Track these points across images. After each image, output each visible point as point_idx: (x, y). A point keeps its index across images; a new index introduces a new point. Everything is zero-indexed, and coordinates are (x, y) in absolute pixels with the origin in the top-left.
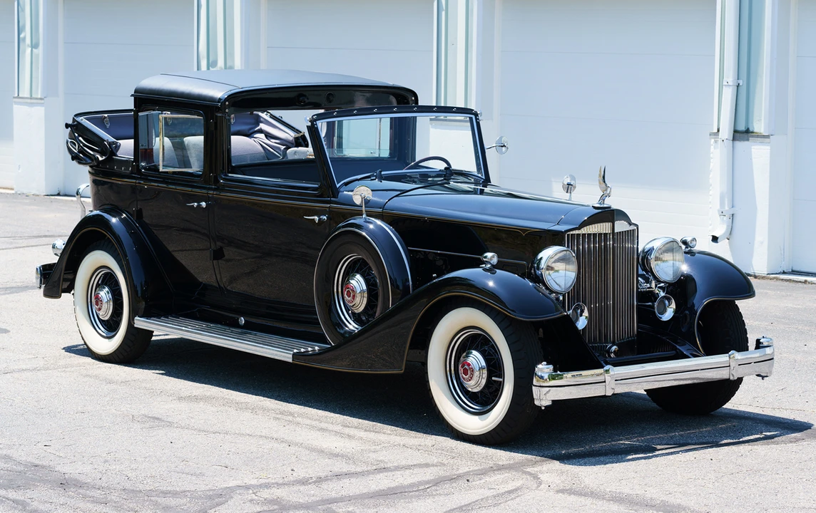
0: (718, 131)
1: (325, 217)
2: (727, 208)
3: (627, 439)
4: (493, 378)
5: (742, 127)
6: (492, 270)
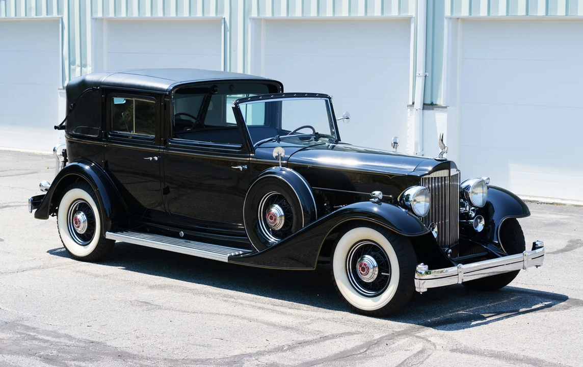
0: (413, 103)
2: (419, 151)
3: (462, 310)
4: (382, 273)
5: (428, 102)
6: (379, 202)
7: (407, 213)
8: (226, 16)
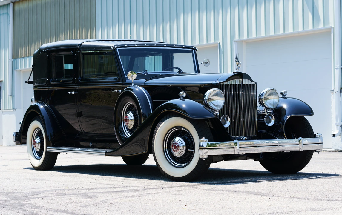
0: (334, 89)
1: (121, 91)
2: (339, 122)
6: (183, 99)
7: (204, 107)
8: (220, 41)
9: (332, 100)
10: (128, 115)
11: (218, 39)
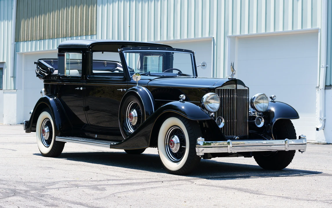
0: (319, 86)
1: (125, 90)
2: (322, 117)
4: (182, 146)
5: (328, 84)
6: (183, 102)
7: (201, 109)
8: (215, 36)
9: (317, 96)
10: (132, 112)
11: (213, 34)
